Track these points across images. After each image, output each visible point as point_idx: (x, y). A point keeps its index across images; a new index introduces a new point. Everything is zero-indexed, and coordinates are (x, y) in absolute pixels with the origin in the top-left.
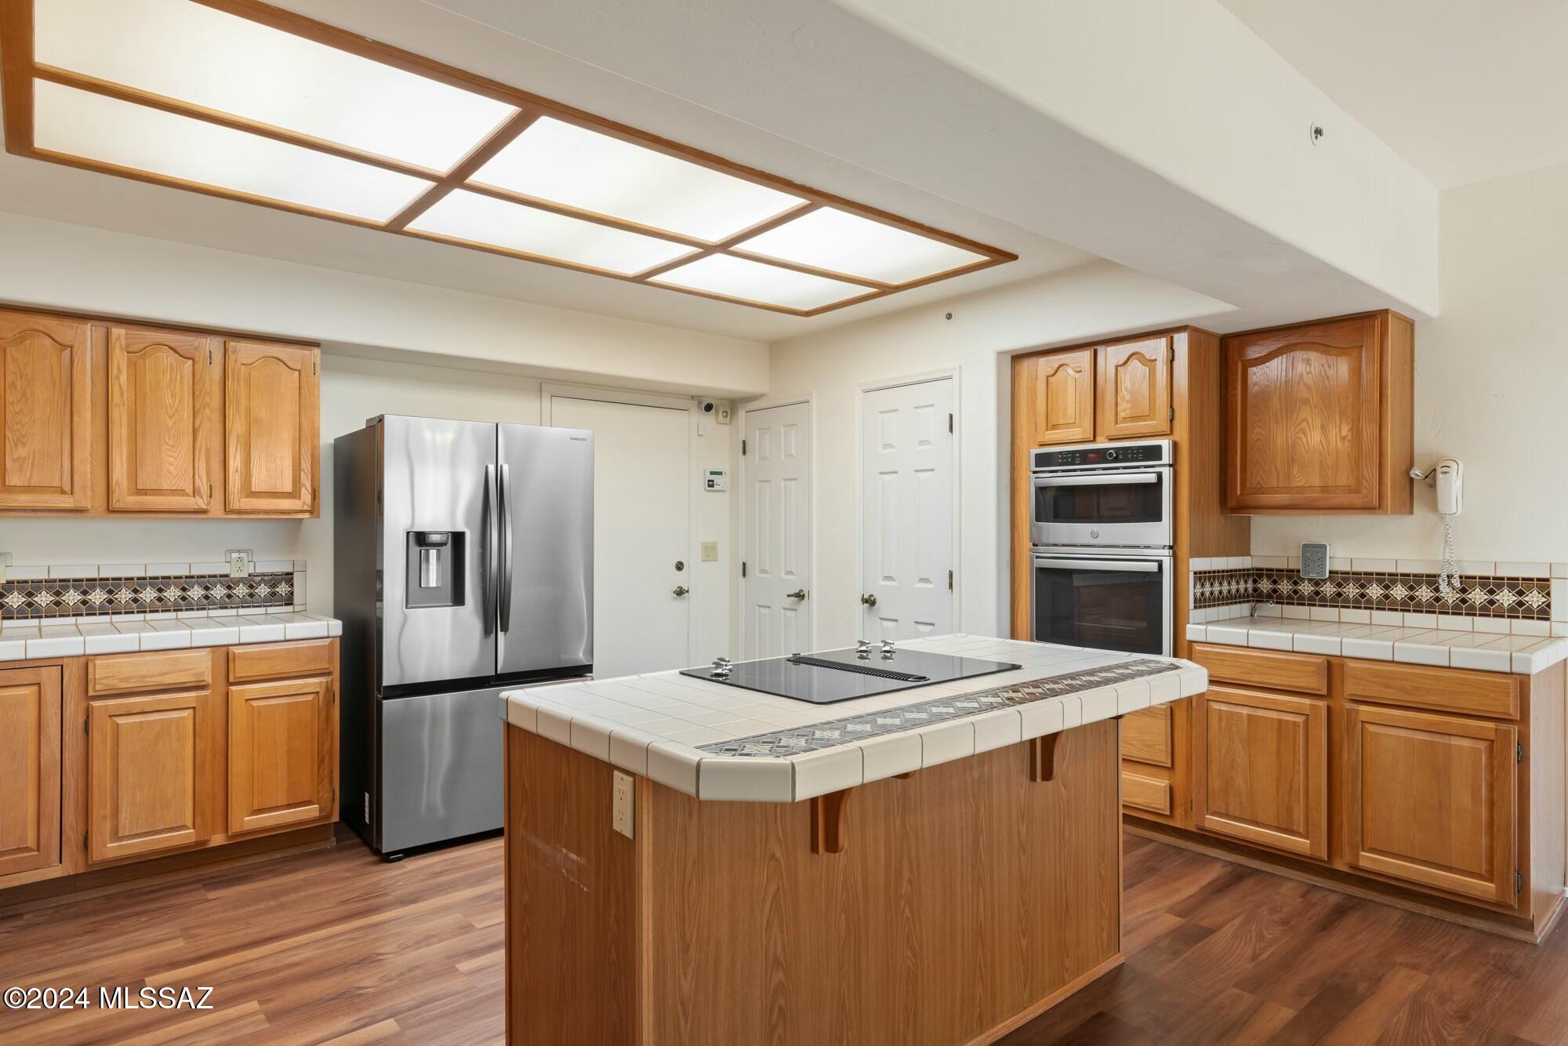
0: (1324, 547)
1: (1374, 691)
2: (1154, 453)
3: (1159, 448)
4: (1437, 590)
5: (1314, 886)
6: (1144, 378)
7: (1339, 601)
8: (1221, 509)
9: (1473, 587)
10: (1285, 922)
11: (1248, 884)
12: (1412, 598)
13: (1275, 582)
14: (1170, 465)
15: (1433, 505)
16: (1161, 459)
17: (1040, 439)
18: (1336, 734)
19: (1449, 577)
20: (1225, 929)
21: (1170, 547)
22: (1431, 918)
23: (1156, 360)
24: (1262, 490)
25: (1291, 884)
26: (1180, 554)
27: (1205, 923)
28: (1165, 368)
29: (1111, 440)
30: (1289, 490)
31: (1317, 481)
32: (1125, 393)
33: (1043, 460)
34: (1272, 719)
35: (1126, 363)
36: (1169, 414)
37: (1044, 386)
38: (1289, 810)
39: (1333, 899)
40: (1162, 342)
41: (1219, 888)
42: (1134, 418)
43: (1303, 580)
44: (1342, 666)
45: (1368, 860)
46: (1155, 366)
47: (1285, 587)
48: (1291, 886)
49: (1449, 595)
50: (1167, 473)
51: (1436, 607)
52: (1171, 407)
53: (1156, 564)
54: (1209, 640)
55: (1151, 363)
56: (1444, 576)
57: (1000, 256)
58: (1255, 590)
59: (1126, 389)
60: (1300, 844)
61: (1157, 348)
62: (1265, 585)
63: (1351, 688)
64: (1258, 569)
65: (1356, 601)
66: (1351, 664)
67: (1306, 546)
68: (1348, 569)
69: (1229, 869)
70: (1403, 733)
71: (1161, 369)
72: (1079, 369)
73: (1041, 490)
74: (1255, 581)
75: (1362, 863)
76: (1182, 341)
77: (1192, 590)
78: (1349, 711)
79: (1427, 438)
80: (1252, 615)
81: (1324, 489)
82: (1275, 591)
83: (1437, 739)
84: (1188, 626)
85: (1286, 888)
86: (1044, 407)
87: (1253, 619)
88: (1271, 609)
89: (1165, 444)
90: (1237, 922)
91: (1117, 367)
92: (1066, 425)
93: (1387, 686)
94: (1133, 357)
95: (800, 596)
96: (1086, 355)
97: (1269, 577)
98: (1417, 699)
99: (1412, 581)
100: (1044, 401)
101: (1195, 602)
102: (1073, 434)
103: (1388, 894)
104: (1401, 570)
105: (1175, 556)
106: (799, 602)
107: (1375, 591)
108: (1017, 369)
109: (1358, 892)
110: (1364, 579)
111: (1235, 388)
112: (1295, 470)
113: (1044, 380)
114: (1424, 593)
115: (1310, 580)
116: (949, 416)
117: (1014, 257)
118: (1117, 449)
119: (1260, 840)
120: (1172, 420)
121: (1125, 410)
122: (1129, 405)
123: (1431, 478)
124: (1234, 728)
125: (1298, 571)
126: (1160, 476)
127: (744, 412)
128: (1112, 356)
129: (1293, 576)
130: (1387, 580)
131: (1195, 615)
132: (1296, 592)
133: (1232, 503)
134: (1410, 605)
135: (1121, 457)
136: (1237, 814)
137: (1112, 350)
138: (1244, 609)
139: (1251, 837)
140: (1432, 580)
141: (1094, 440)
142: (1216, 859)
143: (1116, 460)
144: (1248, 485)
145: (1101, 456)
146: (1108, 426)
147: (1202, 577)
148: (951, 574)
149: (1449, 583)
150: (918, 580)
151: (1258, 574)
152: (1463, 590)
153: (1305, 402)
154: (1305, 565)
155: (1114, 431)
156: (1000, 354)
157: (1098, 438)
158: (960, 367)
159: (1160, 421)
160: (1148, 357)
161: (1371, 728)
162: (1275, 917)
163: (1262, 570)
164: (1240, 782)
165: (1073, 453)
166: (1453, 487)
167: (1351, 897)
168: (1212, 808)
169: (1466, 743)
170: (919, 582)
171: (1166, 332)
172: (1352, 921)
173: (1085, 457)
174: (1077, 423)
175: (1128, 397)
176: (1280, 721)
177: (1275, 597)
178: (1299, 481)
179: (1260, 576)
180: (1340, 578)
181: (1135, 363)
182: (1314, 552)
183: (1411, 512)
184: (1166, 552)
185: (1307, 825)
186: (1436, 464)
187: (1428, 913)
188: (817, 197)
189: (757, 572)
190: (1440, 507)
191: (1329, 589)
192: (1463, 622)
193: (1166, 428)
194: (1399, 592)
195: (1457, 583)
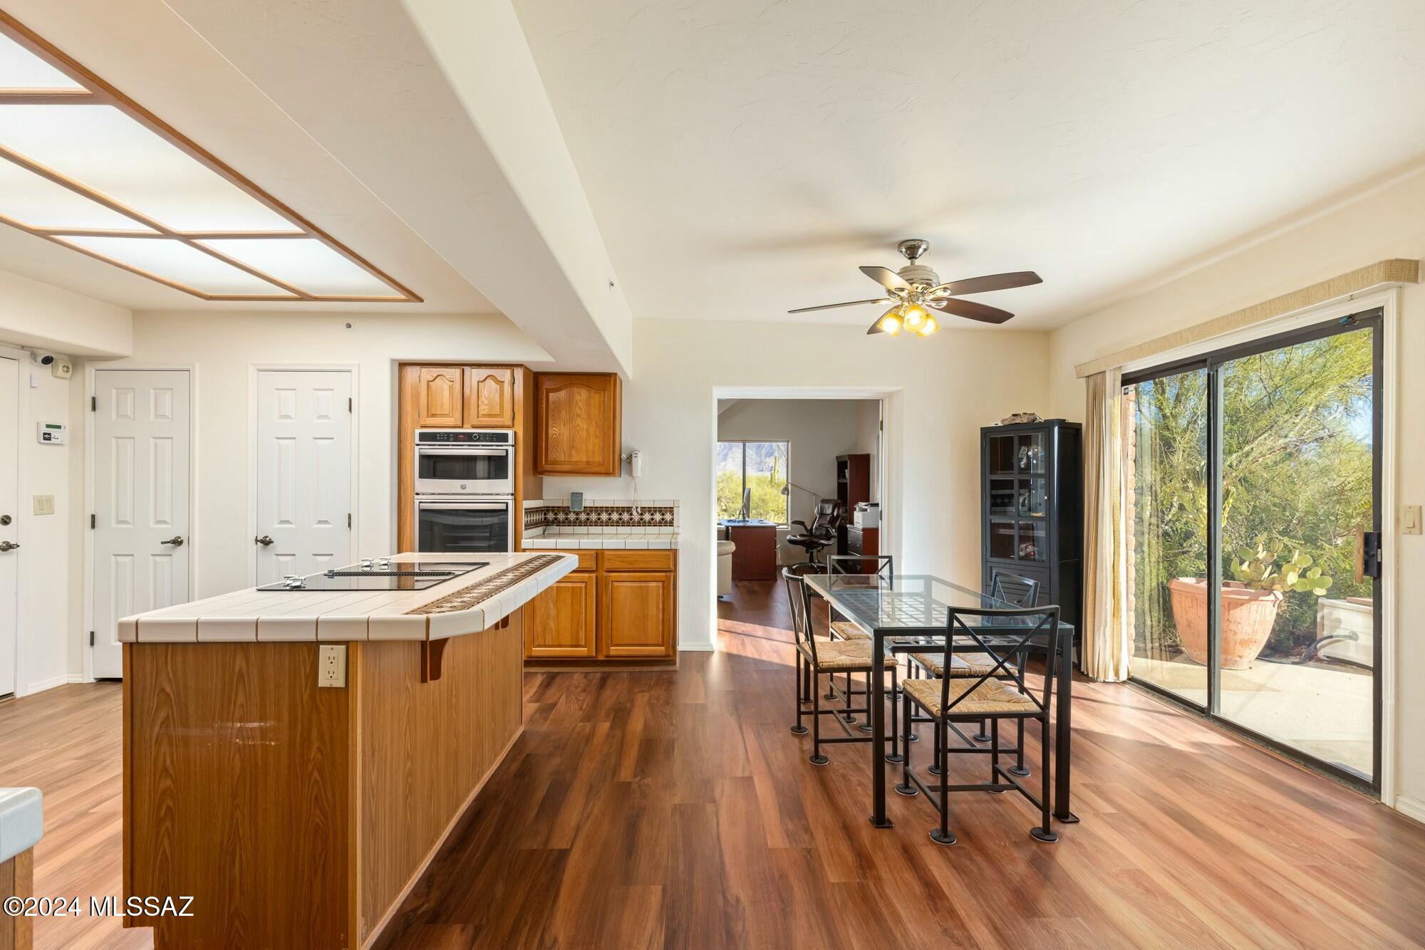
0: (582, 494)
1: (617, 565)
2: (503, 438)
3: (507, 435)
4: (631, 514)
5: (587, 673)
6: (497, 392)
7: (588, 523)
8: (533, 472)
9: (645, 512)
10: (584, 691)
11: (558, 680)
12: (620, 519)
13: (556, 514)
14: (512, 446)
15: (630, 473)
16: (507, 441)
17: (422, 423)
18: (599, 591)
19: (637, 508)
20: (560, 701)
21: (512, 494)
22: (639, 672)
23: (503, 382)
24: (555, 462)
25: (576, 675)
26: (518, 498)
27: (550, 702)
28: (510, 387)
29: (474, 427)
30: (569, 463)
31: (585, 459)
32: (484, 399)
33: (424, 437)
34: (569, 587)
35: (484, 380)
36: (512, 415)
37: (426, 387)
38: (577, 634)
39: (598, 675)
40: (508, 372)
41: (546, 685)
42: (490, 416)
43: (570, 512)
44: (603, 554)
45: (615, 651)
46: (503, 386)
47: (561, 516)
48: (577, 674)
49: (636, 517)
50: (511, 450)
51: (630, 523)
52: (513, 411)
53: (505, 505)
54: (535, 548)
55: (501, 383)
56: (634, 507)
57: (414, 297)
58: (545, 519)
59: (485, 397)
60: (582, 651)
61: (505, 375)
62: (551, 516)
63: (607, 565)
64: (547, 507)
65: (596, 522)
66: (607, 553)
67: (572, 493)
68: (592, 505)
69: (545, 676)
70: (629, 584)
71: (507, 388)
72: (452, 380)
73: (424, 458)
74: (545, 514)
75: (612, 653)
76: (519, 374)
77: (524, 519)
78: (606, 577)
79: (628, 438)
80: (544, 533)
81: (588, 463)
82: (556, 519)
83: (643, 584)
84: (523, 540)
85: (576, 676)
86: (426, 402)
87: (544, 535)
88: (555, 529)
89: (510, 433)
90: (564, 697)
91: (478, 382)
92: (443, 415)
93: (623, 562)
94: (488, 379)
95: (177, 542)
96: (456, 372)
97: (553, 511)
98: (635, 566)
99: (621, 510)
100: (426, 397)
101: (526, 526)
102: (447, 422)
103: (623, 666)
104: (616, 506)
105: (515, 499)
106: (174, 548)
107: (604, 517)
108: (403, 373)
109: (607, 669)
110: (599, 510)
111: (542, 403)
112: (574, 452)
113: (426, 382)
114: (626, 516)
115: (574, 512)
116: (348, 400)
117: (421, 300)
118: (479, 434)
119: (563, 654)
120: (513, 419)
121: (483, 410)
122: (486, 407)
123: (630, 458)
124: (549, 596)
125: (568, 507)
126: (507, 451)
127: (93, 370)
128: (475, 375)
129: (566, 510)
130: (610, 510)
131: (525, 533)
132: (567, 519)
133: (540, 469)
134: (620, 523)
135: (482, 439)
136: (550, 643)
137: (475, 371)
138: (539, 530)
139: (557, 654)
140: (629, 510)
141: (462, 427)
142: (536, 673)
143: (478, 440)
144: (549, 459)
145: (469, 437)
146: (472, 418)
147: (529, 511)
148: (350, 516)
149: (637, 511)
150: (317, 521)
151: (546, 510)
152: (642, 514)
153: (579, 416)
154: (572, 504)
155: (476, 422)
156: (393, 361)
157: (465, 426)
158: (359, 365)
159: (507, 419)
160: (499, 379)
161: (615, 584)
162: (579, 689)
163: (549, 507)
164: (552, 625)
165: (449, 434)
166: (639, 463)
167: (604, 673)
168: (536, 643)
169: (654, 584)
170: (317, 523)
171: (510, 366)
172: (610, 682)
173: (456, 437)
174: (451, 415)
175: (486, 402)
176: (573, 587)
177: (556, 522)
178: (575, 459)
179: (548, 511)
180: (589, 510)
181: (490, 382)
182: (577, 496)
183: (621, 476)
184: (510, 497)
185: (586, 640)
186: (633, 452)
187: (637, 670)
188: (312, 230)
189: (113, 524)
190: (634, 473)
191: (583, 517)
192: (641, 530)
193: (510, 423)
194: (615, 516)
195: (639, 510)
